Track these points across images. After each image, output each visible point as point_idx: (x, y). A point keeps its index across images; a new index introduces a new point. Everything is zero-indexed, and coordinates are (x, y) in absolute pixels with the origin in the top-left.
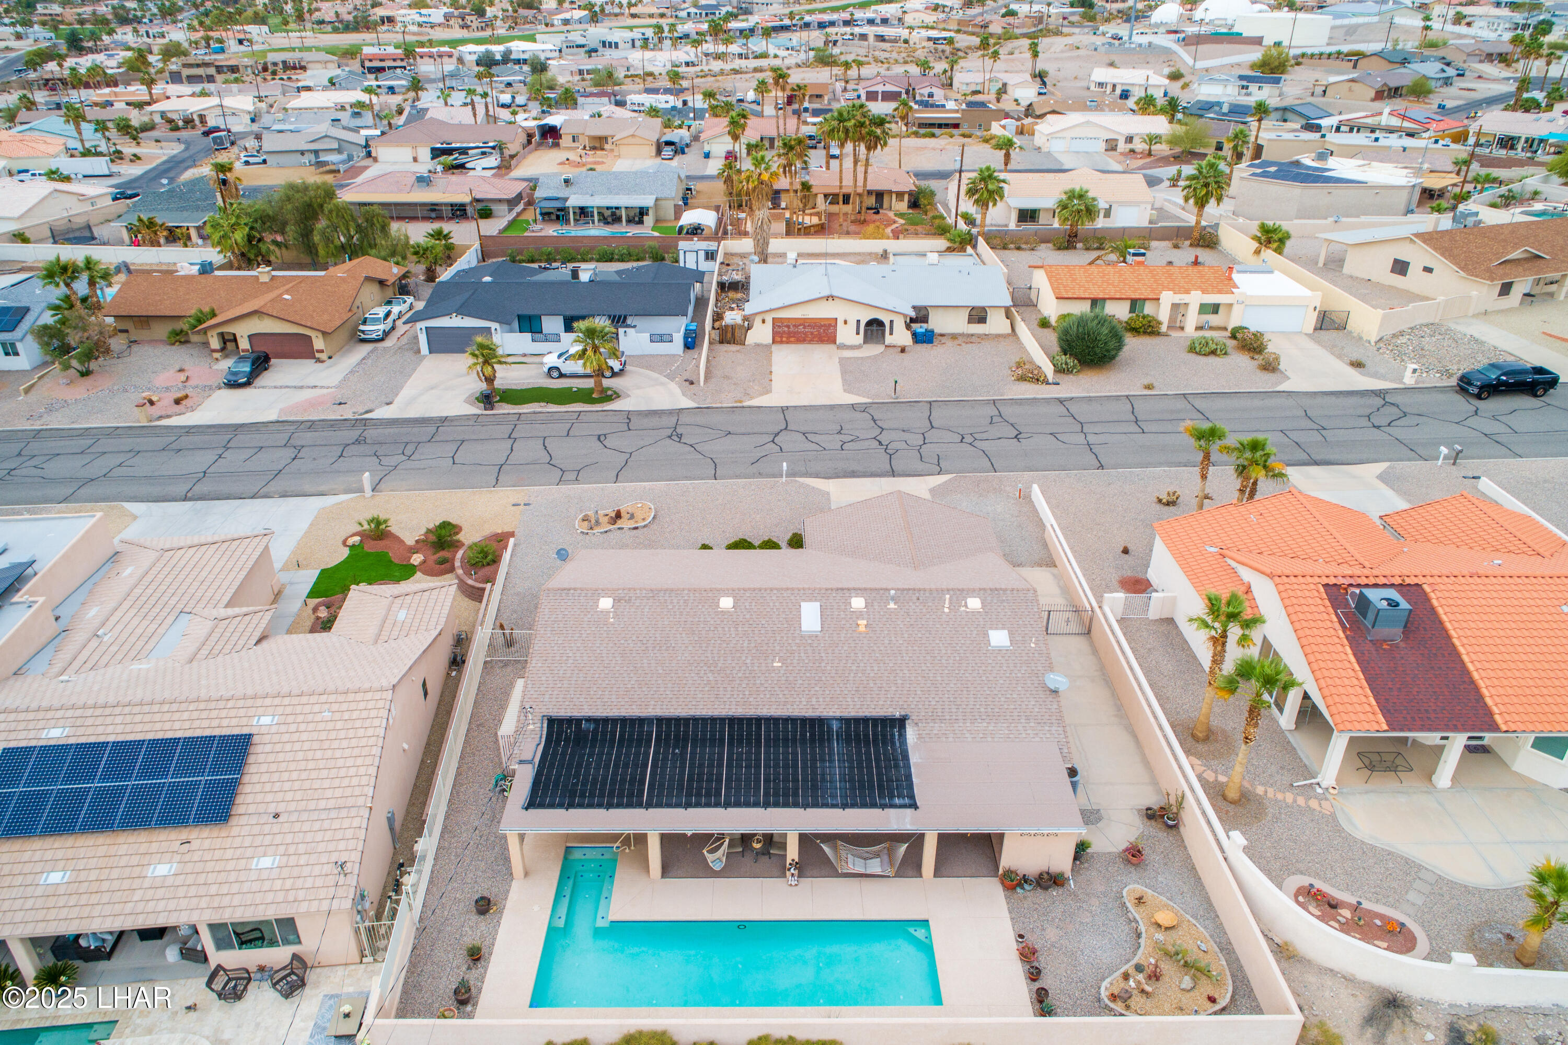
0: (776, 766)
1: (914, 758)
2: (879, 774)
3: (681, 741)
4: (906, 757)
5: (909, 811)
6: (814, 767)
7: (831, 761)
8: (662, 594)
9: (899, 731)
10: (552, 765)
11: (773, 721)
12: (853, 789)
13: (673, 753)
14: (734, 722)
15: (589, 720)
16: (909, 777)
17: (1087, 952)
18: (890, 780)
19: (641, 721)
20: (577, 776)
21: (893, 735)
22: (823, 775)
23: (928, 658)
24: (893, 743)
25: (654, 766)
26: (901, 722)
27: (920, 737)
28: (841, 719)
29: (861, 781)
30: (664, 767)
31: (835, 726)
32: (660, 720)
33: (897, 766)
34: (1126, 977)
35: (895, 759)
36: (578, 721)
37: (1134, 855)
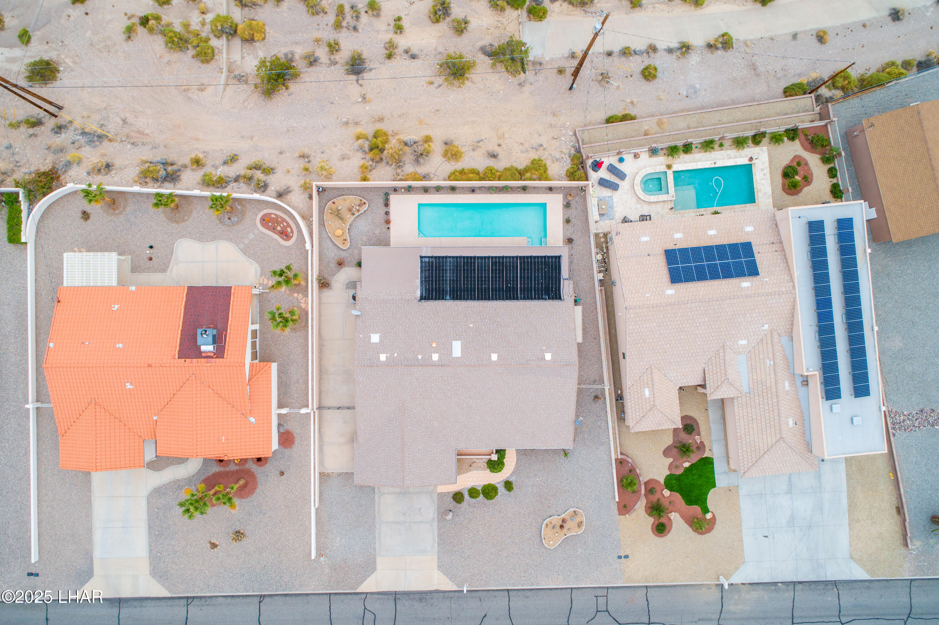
0: (471, 277)
1: (418, 281)
2: (432, 273)
3: (508, 290)
4: (421, 282)
5: (423, 255)
6: (457, 278)
7: (450, 280)
8: (524, 363)
9: (422, 293)
10: (556, 278)
11: (473, 298)
12: (443, 266)
13: (510, 284)
14: (487, 298)
15: (546, 299)
16: (422, 272)
17: (367, 224)
18: (429, 270)
19: (524, 299)
20: (545, 272)
21: (426, 293)
22: (453, 273)
23: (407, 329)
24: (426, 290)
25: (517, 277)
26: (422, 298)
27: (415, 293)
28: (446, 299)
29: (439, 270)
30: (513, 277)
31: (448, 297)
32: (517, 299)
33: (425, 278)
34: (358, 211)
35: (426, 281)
36: (549, 298)
37: (340, 264)
